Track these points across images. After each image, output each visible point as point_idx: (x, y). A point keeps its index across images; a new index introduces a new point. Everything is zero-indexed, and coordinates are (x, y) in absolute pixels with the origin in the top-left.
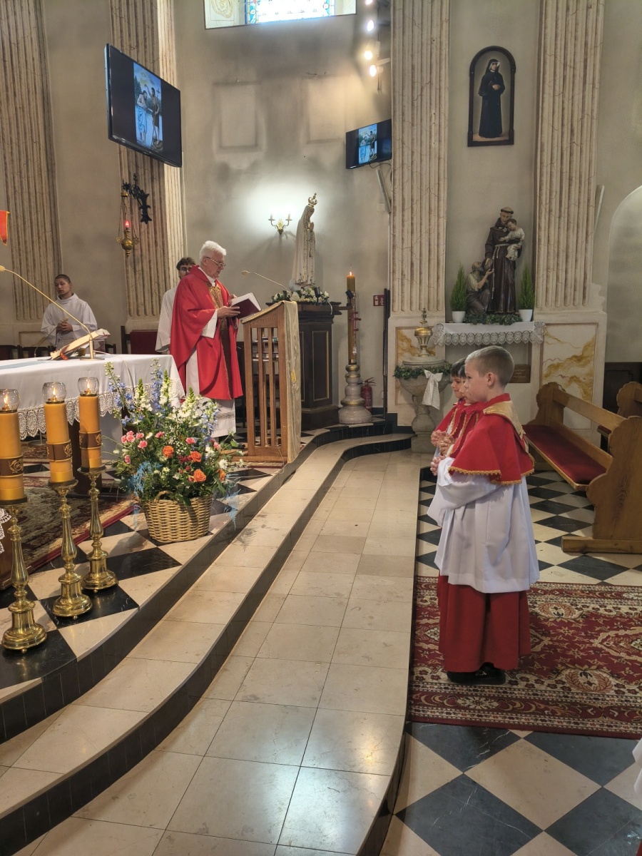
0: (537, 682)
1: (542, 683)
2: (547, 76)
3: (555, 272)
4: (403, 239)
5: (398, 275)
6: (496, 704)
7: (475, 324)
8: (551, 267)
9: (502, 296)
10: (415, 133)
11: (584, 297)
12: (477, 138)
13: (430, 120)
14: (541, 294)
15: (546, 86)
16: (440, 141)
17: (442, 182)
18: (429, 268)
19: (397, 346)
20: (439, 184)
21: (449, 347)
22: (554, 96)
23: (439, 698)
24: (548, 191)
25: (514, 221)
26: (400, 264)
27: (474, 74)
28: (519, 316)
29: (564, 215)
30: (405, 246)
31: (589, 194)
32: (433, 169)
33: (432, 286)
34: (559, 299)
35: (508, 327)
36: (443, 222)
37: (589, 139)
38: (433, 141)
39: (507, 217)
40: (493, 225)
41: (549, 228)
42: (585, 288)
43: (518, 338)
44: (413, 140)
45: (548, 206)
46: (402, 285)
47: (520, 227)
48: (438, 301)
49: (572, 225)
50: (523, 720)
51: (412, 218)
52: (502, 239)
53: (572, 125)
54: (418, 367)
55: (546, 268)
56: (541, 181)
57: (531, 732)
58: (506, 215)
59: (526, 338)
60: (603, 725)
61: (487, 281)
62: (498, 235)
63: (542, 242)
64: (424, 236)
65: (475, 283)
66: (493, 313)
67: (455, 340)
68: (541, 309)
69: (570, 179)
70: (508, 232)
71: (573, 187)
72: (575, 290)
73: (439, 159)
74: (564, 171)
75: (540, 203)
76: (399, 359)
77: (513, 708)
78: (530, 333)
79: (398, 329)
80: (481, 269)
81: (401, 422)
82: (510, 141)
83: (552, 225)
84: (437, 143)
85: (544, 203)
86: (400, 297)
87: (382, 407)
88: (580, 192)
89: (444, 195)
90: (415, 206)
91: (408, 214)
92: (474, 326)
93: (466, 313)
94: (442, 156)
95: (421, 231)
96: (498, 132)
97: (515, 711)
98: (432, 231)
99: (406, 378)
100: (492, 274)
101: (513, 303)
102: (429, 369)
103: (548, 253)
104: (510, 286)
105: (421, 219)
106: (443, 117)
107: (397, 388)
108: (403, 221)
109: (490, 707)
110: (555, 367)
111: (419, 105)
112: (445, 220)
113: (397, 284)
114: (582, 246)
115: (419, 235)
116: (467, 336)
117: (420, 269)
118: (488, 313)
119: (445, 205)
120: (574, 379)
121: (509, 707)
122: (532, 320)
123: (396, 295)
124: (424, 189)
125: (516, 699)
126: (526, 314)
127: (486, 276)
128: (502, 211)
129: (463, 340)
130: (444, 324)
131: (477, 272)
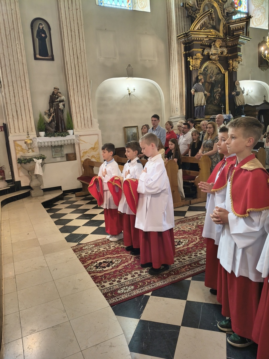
0: (141, 272)
1: (143, 272)
2: (65, 33)
3: (79, 114)
4: (10, 99)
5: (11, 116)
6: (133, 287)
7: (50, 137)
8: (78, 112)
9: (60, 125)
10: (9, 51)
11: (92, 124)
12: (38, 56)
13: (16, 46)
14: (75, 123)
15: (65, 38)
16: (22, 56)
17: (26, 74)
18: (25, 113)
19: (15, 149)
20: (24, 75)
21: (40, 148)
22: (69, 42)
23: (110, 294)
24: (72, 81)
25: (60, 93)
26: (11, 111)
27: (33, 28)
28: (68, 132)
29: (79, 91)
30: (12, 103)
31: (87, 83)
32: (20, 68)
33: (28, 121)
34: (83, 125)
35: (65, 137)
36: (29, 92)
37: (84, 61)
38: (19, 56)
39: (57, 91)
40: (51, 95)
41: (74, 96)
42: (91, 121)
43: (69, 142)
44: (9, 54)
45: (72, 87)
46: (13, 121)
47: (63, 95)
48: (32, 128)
49: (83, 95)
50: (146, 289)
51: (14, 90)
52: (56, 100)
53: (77, 55)
54: (30, 157)
55: (75, 113)
56: (68, 77)
57: (152, 292)
58: (56, 90)
59: (72, 142)
60: (172, 279)
61: (52, 118)
62: (54, 99)
63: (72, 102)
64: (20, 98)
65: (48, 120)
66: (57, 132)
67: (43, 144)
68: (76, 129)
69: (79, 77)
70: (58, 98)
71: (81, 80)
72: (88, 121)
73: (23, 64)
74: (77, 73)
75: (69, 86)
76: (18, 155)
77: (140, 286)
78: (74, 140)
79: (14, 141)
80: (49, 113)
81: (23, 185)
82: (53, 59)
83: (75, 95)
84: (21, 57)
85: (71, 86)
86: (13, 126)
87: (11, 179)
88: (84, 82)
89: (27, 80)
90: (14, 85)
91: (11, 88)
92: (50, 138)
93: (45, 133)
94: (24, 63)
95: (19, 96)
96: (47, 55)
97: (141, 287)
98: (24, 96)
99: (25, 163)
100: (54, 115)
101: (65, 127)
102: (35, 158)
103: (75, 106)
104: (62, 120)
105: (18, 91)
106: (22, 45)
107: (18, 169)
108: (9, 91)
109: (131, 289)
110: (86, 153)
111: (10, 38)
112: (30, 92)
113: (11, 120)
114: (88, 104)
115: (18, 98)
116: (48, 142)
117: (21, 113)
118: (55, 132)
119: (29, 85)
120: (93, 157)
121: (138, 286)
122: (73, 134)
123: (11, 125)
124: (18, 77)
125: (138, 282)
126: (70, 132)
127: (52, 116)
128: (54, 88)
129: (46, 144)
130: (37, 138)
131: (47, 115)
